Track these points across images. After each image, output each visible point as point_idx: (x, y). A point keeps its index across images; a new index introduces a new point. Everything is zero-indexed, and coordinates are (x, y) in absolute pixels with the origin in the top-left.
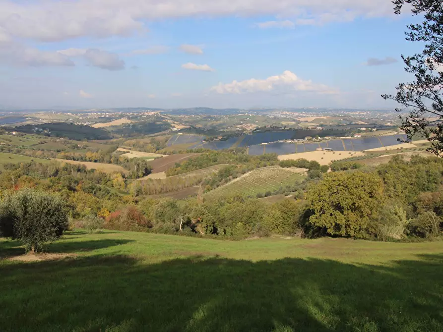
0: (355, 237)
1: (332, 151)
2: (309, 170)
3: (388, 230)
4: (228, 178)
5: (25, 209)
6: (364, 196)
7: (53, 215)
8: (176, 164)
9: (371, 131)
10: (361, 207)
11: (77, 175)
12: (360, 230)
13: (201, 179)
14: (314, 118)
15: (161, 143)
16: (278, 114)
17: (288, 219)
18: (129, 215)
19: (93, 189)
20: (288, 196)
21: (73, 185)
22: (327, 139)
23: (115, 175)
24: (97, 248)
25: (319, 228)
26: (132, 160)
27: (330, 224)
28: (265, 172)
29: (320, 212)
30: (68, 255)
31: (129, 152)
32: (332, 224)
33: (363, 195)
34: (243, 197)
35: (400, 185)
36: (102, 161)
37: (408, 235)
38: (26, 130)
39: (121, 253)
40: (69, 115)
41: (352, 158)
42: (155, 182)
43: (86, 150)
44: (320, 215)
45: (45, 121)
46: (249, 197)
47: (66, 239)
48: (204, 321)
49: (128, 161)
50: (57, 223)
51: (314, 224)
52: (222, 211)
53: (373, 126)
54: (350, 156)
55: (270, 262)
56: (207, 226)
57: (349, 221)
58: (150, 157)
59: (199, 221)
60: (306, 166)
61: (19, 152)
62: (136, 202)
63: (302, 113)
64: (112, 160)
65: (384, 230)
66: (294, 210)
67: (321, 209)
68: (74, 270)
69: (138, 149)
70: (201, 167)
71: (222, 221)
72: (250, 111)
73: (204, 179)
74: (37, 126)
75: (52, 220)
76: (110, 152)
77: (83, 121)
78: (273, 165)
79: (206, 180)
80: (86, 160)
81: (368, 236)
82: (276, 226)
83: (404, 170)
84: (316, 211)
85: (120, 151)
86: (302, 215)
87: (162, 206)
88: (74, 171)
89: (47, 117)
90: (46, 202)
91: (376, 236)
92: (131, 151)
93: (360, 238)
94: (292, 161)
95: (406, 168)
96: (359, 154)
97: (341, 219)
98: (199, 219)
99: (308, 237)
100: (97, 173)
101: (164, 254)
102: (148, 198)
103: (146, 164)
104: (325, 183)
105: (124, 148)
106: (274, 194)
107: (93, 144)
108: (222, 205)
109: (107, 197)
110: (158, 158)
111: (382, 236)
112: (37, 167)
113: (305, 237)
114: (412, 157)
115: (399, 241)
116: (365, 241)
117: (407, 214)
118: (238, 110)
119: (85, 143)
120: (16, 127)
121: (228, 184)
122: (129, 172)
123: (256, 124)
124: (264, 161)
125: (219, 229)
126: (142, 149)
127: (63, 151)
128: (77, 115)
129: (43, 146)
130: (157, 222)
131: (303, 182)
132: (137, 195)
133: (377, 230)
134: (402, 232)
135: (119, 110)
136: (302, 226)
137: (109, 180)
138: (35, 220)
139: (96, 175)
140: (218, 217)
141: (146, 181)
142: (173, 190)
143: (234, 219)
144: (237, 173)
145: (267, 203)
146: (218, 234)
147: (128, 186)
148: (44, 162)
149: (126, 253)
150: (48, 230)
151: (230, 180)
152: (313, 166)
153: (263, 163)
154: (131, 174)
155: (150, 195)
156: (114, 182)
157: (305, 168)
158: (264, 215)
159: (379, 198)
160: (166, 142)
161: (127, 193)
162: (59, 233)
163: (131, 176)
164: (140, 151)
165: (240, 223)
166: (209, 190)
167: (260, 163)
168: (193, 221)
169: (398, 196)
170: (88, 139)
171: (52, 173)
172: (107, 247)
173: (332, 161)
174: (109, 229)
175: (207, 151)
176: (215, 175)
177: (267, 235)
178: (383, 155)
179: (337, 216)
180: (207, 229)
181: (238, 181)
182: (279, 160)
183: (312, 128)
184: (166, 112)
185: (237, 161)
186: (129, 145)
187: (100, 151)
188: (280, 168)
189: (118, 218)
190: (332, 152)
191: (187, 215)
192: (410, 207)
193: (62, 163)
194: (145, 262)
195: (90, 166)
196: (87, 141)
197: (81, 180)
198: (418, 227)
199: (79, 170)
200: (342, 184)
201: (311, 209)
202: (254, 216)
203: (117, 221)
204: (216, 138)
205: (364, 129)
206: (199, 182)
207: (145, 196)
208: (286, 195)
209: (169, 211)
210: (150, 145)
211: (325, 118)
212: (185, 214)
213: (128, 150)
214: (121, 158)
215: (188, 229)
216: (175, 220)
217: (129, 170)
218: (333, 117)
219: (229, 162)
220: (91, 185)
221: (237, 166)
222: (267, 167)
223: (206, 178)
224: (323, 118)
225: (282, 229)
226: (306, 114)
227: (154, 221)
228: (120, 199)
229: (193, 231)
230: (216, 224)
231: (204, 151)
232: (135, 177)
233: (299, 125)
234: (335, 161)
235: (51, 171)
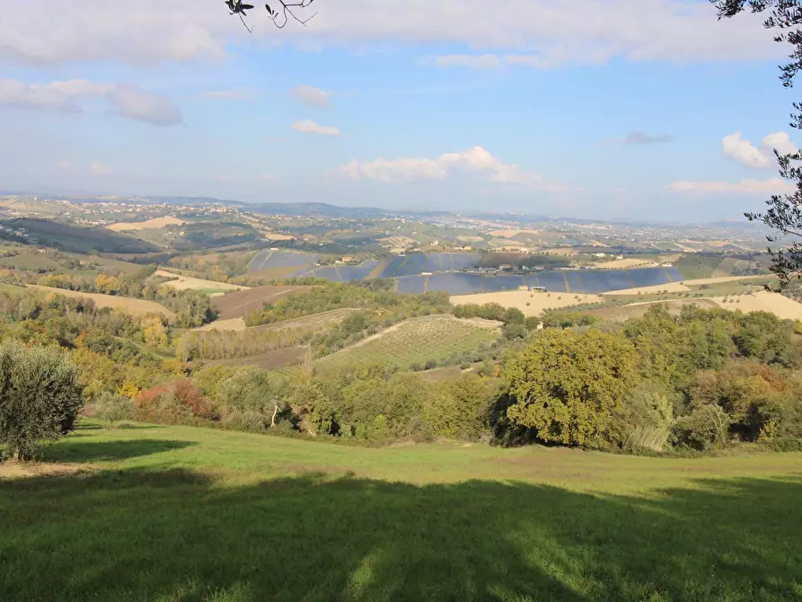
0: (585, 447)
1: (545, 291)
2: (505, 325)
3: (642, 435)
4: (359, 333)
6: (604, 374)
7: (59, 391)
8: (265, 304)
9: (614, 259)
10: (597, 393)
11: (75, 318)
12: (594, 434)
13: (310, 334)
14: (514, 233)
15: (238, 265)
16: (453, 222)
17: (468, 411)
18: (177, 395)
19: (107, 345)
20: (467, 370)
21: (68, 336)
22: (537, 271)
23: (149, 321)
25: (523, 428)
26: (182, 293)
27: (544, 423)
28: (427, 325)
29: (526, 400)
30: (83, 466)
31: (177, 279)
32: (546, 422)
33: (601, 371)
34: (386, 369)
35: (662, 356)
36: (124, 292)
37: (674, 444)
39: (179, 465)
40: (64, 205)
41: (579, 306)
42: (224, 337)
43: (96, 271)
44: (526, 406)
45: (17, 214)
46: (396, 369)
49: (174, 295)
51: (515, 420)
52: (349, 393)
53: (618, 250)
54: (576, 303)
56: (320, 421)
57: (575, 417)
58: (216, 289)
59: (306, 410)
60: (500, 317)
62: (188, 371)
63: (494, 222)
64: (144, 292)
65: (635, 434)
66: (478, 395)
67: (529, 394)
69: (194, 273)
70: (311, 311)
71: (350, 411)
72: (406, 213)
73: (315, 333)
76: (141, 277)
77: (91, 217)
78: (440, 312)
79: (318, 335)
80: (94, 291)
81: (606, 444)
82: (447, 422)
83: (670, 331)
84: (519, 398)
85: (159, 277)
86: (493, 404)
87: (239, 381)
88: (71, 309)
89: (22, 206)
91: (620, 445)
92: (181, 278)
93: (593, 448)
94: (476, 306)
95: (673, 327)
96: (592, 298)
97: (563, 413)
98: (306, 406)
99: (502, 444)
100: (114, 316)
102: (210, 366)
103: (208, 302)
104: (536, 348)
105: (168, 271)
106: (441, 366)
107: (109, 263)
108: (347, 382)
109: (133, 361)
110: (232, 291)
111: (631, 445)
113: (496, 444)
114: (685, 308)
115: (659, 454)
116: (602, 453)
117: (674, 408)
118: (381, 210)
119: (94, 258)
121: (359, 344)
122: (175, 315)
123: (413, 237)
124: (425, 305)
125: (342, 426)
126: (203, 273)
127: (50, 271)
128: (80, 205)
129: (11, 261)
130: (231, 411)
131: (494, 346)
133: (623, 435)
134: (665, 440)
135: (162, 200)
136: (492, 425)
137: (138, 330)
139: (112, 319)
140: (342, 403)
141: (207, 333)
142: (257, 352)
143: (371, 409)
144: (377, 324)
145: (433, 382)
146: (340, 435)
147: (174, 341)
148: (14, 291)
151: (363, 337)
152: (512, 317)
153: (422, 308)
154: (180, 319)
155: (213, 359)
156: (148, 332)
157: (498, 319)
158: (425, 403)
159: (629, 378)
160: (247, 262)
161: (172, 355)
163: (179, 323)
164: (197, 277)
165: (381, 416)
166: (323, 354)
167: (417, 309)
168: (296, 410)
169: (658, 375)
170: (101, 250)
171: (28, 312)
173: (545, 310)
174: (138, 420)
175: (323, 283)
176: (336, 327)
177: (429, 440)
178: (633, 302)
179: (556, 409)
180: (320, 426)
181: (376, 340)
182: (452, 305)
183: (512, 250)
184: (249, 209)
185: (377, 304)
186: (178, 266)
187: (122, 274)
188: (454, 318)
189: (156, 401)
190: (546, 294)
191: (285, 399)
192: (680, 396)
193: (48, 293)
195: (101, 301)
196: (98, 255)
197: (83, 327)
198: (691, 432)
199: (80, 309)
200: (565, 351)
201: (510, 394)
202: (406, 404)
203: (154, 407)
204: (340, 260)
205: (602, 255)
206: (307, 338)
207: (204, 361)
208: (463, 369)
209: (252, 391)
210: (217, 267)
211: (536, 232)
212: (282, 396)
213: (175, 276)
214: (161, 288)
215: (287, 424)
216: (264, 408)
217: (176, 312)
218: (550, 231)
219: (362, 304)
220: (103, 337)
221: (377, 311)
222: (431, 315)
223: (319, 332)
224: (532, 232)
225: (457, 428)
226: (501, 223)
227: (223, 409)
228: (158, 364)
229: (296, 428)
230: (337, 416)
231: (317, 282)
232: (188, 325)
233: (489, 243)
234: (549, 310)
235: (25, 308)
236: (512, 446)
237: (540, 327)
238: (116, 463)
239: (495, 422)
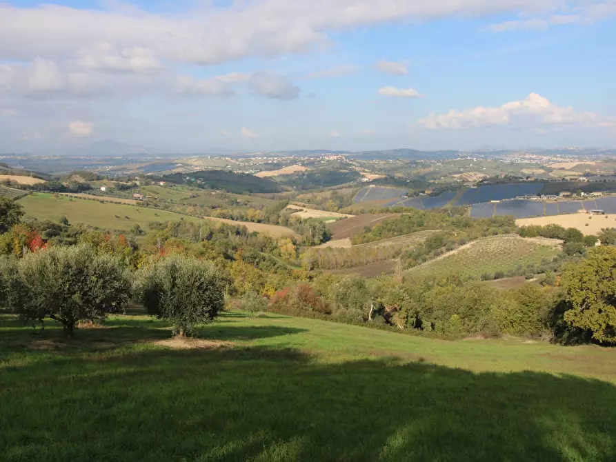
1: (603, 213)
2: (565, 243)
4: (439, 250)
5: (173, 281)
7: (206, 290)
8: (365, 228)
11: (235, 239)
13: (400, 250)
14: (574, 164)
15: (345, 199)
16: (517, 159)
17: (530, 314)
18: (300, 295)
19: (255, 258)
20: (531, 280)
21: (230, 252)
22: (594, 196)
23: (283, 241)
24: (259, 337)
25: (579, 331)
26: (306, 221)
27: (598, 326)
28: (495, 243)
29: (581, 306)
31: (301, 210)
32: (601, 325)
34: (462, 278)
36: (265, 220)
38: (176, 179)
40: (227, 161)
42: (336, 253)
43: (248, 206)
44: (582, 311)
45: (198, 169)
46: (470, 278)
47: (221, 322)
48: (403, 450)
49: (300, 222)
50: (211, 301)
51: (572, 323)
52: (430, 296)
55: (500, 376)
56: (407, 317)
58: (330, 217)
59: (395, 308)
60: (561, 236)
61: (166, 207)
62: (311, 278)
63: (555, 156)
64: (280, 221)
66: (539, 300)
67: (584, 301)
68: (231, 363)
70: (401, 233)
71: (429, 310)
72: (473, 154)
73: (404, 250)
74: (188, 175)
75: (205, 296)
76: (278, 209)
77: (245, 168)
78: (507, 232)
79: (407, 252)
80: (247, 220)
82: (511, 322)
84: (574, 304)
85: (290, 209)
86: (553, 309)
87: (345, 285)
88: (232, 233)
89: (200, 163)
90: (198, 273)
92: (305, 209)
94: (538, 227)
98: (396, 306)
99: (561, 342)
100: (260, 237)
101: (347, 351)
102: (326, 273)
103: (324, 227)
104: (590, 262)
105: (296, 205)
106: (508, 276)
107: (257, 199)
108: (429, 288)
109: (273, 270)
110: (341, 219)
112: (188, 226)
113: (556, 342)
118: (457, 152)
119: (246, 197)
120: (164, 176)
121: (439, 259)
123: (484, 172)
124: (494, 226)
125: (424, 321)
126: (320, 206)
127: (219, 207)
128: (237, 160)
129: (194, 201)
130: (338, 307)
131: (555, 260)
132: (312, 269)
135: (291, 153)
136: (552, 326)
137: (276, 247)
138: (185, 295)
139: (259, 240)
140: (423, 305)
141: (324, 250)
142: (361, 264)
143: (448, 310)
144: (453, 243)
145: (500, 289)
146: (422, 329)
147: (301, 256)
148: (196, 221)
149: (296, 347)
150: (199, 309)
151: (442, 252)
152: (571, 237)
153: (492, 229)
154: (305, 239)
155: (328, 269)
156: (282, 250)
157: (559, 238)
158: (492, 306)
160: (352, 196)
161: (299, 266)
162: (213, 314)
163: (304, 242)
164: (317, 209)
165: (455, 315)
166: (411, 266)
167: (487, 230)
168: (388, 309)
170: (251, 192)
171: (205, 235)
172: (271, 336)
173: (602, 230)
174: (273, 312)
175: (409, 211)
176: (421, 245)
177: (496, 336)
179: (610, 314)
180: (407, 321)
181: (453, 255)
182: (516, 227)
183: (571, 179)
185: (454, 227)
186: (302, 200)
187: (265, 208)
188: (519, 237)
189: (286, 299)
190: (604, 216)
191: (379, 300)
193: (218, 222)
194: (322, 361)
195: (252, 227)
196: (249, 195)
197: (240, 246)
199: (238, 233)
201: (567, 301)
202: (476, 307)
203: (284, 303)
204: (424, 192)
206: (397, 254)
207: (322, 270)
208: (527, 279)
209: (354, 293)
210: (331, 201)
211: (593, 163)
212: (377, 298)
213: (301, 208)
214: (292, 218)
215: (380, 319)
216: (364, 307)
217: (302, 234)
218: (607, 162)
219: (441, 227)
220: (252, 253)
221: (453, 232)
222: (499, 235)
223: (407, 249)
224: (591, 163)
225: (520, 327)
226: (561, 157)
227: (333, 306)
228: (290, 273)
229: (388, 322)
230: (420, 314)
231: (405, 211)
232: (310, 244)
233: (550, 174)
234: (607, 229)
235: (203, 232)
236: (570, 344)
237: (598, 244)
238: (247, 342)
239: (554, 323)
